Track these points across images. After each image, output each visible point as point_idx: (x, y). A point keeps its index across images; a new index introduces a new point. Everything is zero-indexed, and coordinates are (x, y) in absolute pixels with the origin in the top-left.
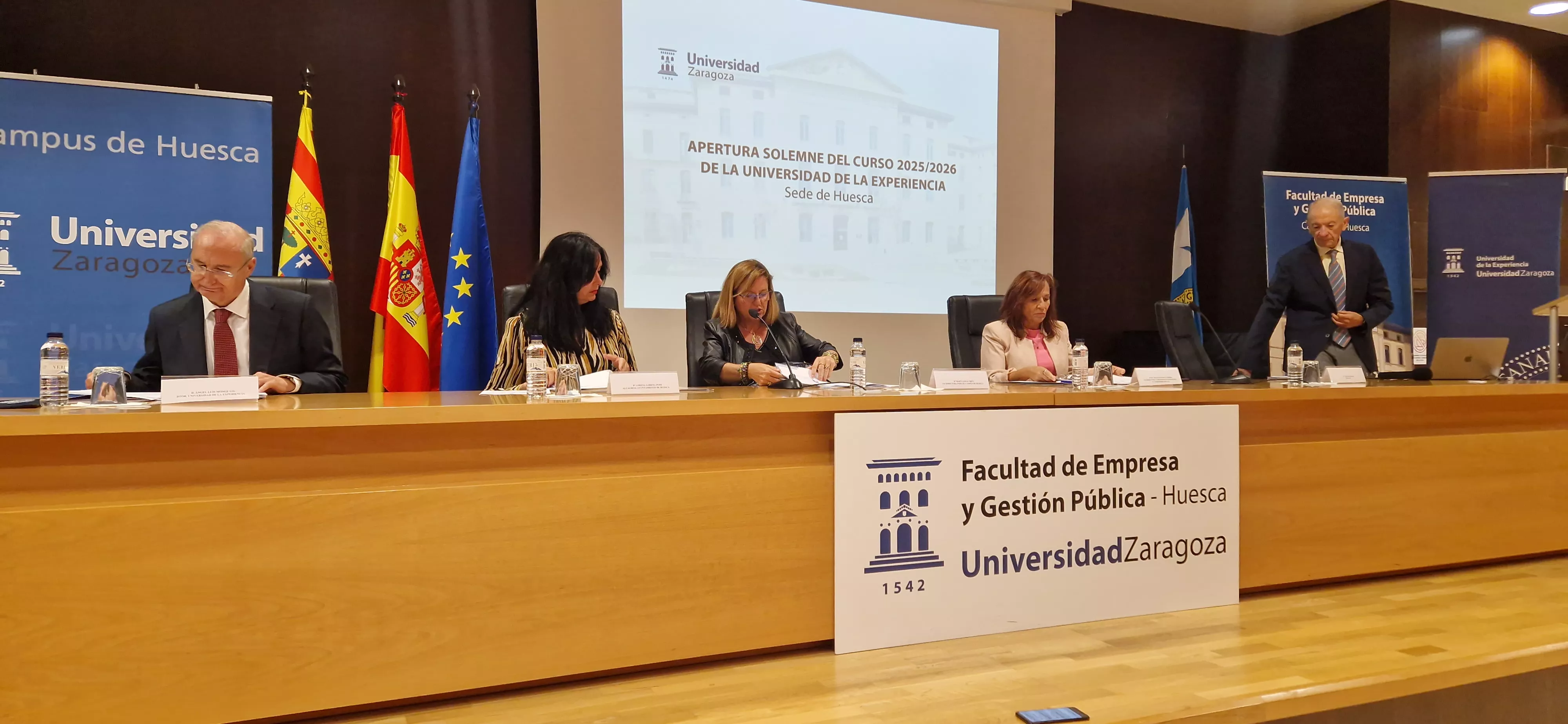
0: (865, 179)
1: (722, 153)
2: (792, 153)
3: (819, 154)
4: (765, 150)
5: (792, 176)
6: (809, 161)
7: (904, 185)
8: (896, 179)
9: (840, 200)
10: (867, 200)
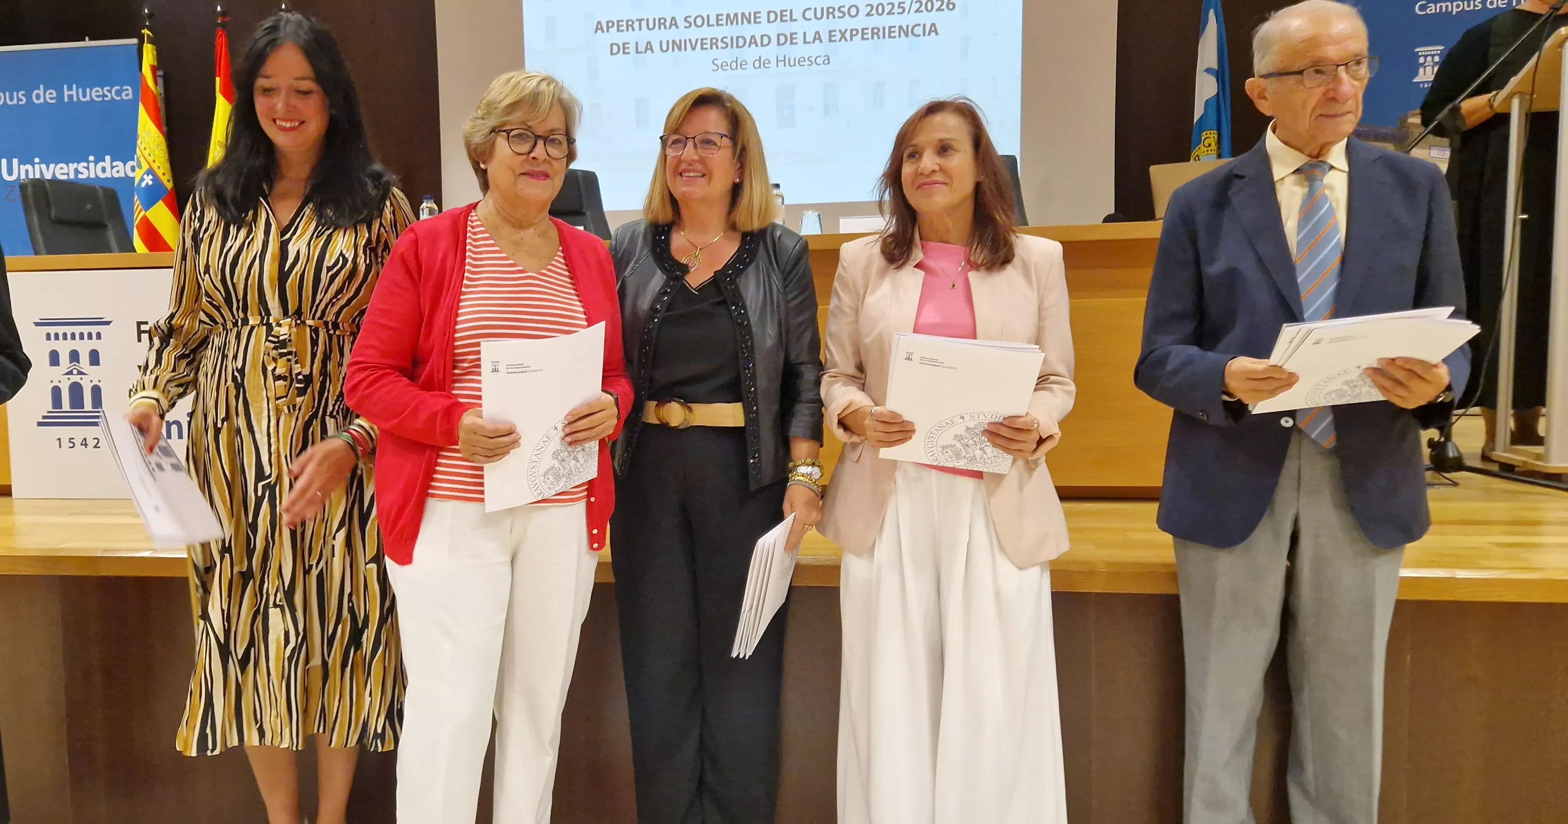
0: (819, 35)
1: (633, 29)
2: (720, 18)
3: (755, 13)
4: (685, 20)
5: (720, 44)
6: (742, 23)
7: (875, 36)
8: (863, 30)
9: (785, 66)
10: (822, 62)
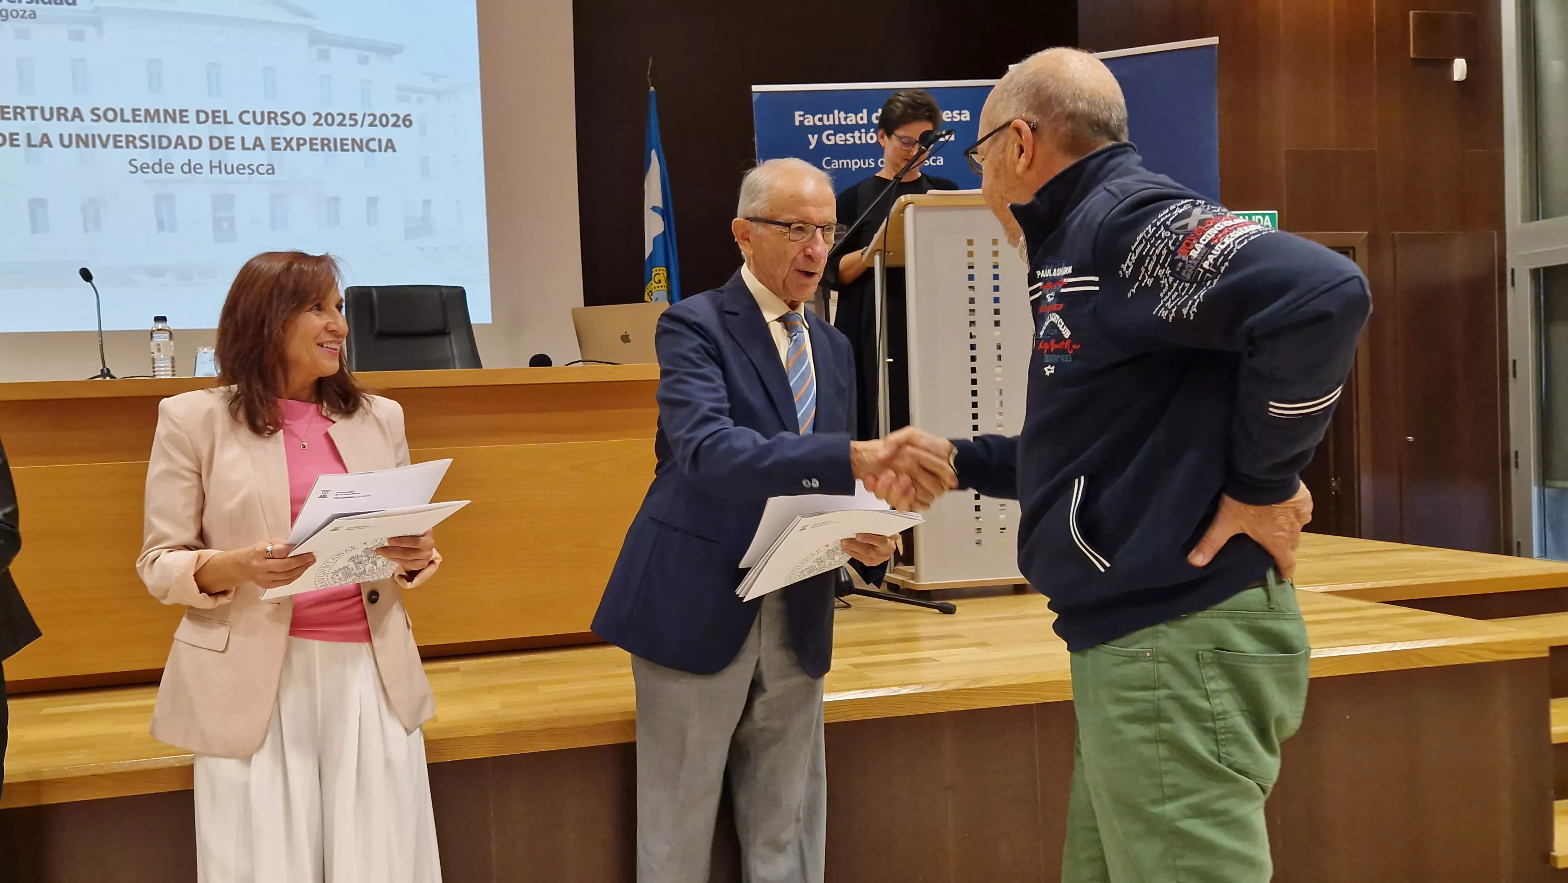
0: (260, 142)
1: (23, 118)
2: (137, 113)
3: (181, 111)
4: (92, 112)
5: (138, 143)
6: (166, 121)
7: (326, 148)
8: (311, 139)
9: (220, 172)
10: (265, 172)
